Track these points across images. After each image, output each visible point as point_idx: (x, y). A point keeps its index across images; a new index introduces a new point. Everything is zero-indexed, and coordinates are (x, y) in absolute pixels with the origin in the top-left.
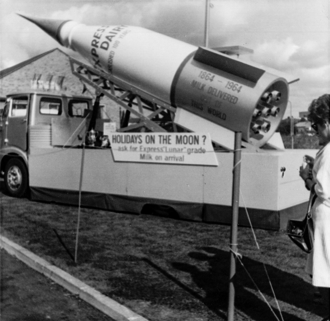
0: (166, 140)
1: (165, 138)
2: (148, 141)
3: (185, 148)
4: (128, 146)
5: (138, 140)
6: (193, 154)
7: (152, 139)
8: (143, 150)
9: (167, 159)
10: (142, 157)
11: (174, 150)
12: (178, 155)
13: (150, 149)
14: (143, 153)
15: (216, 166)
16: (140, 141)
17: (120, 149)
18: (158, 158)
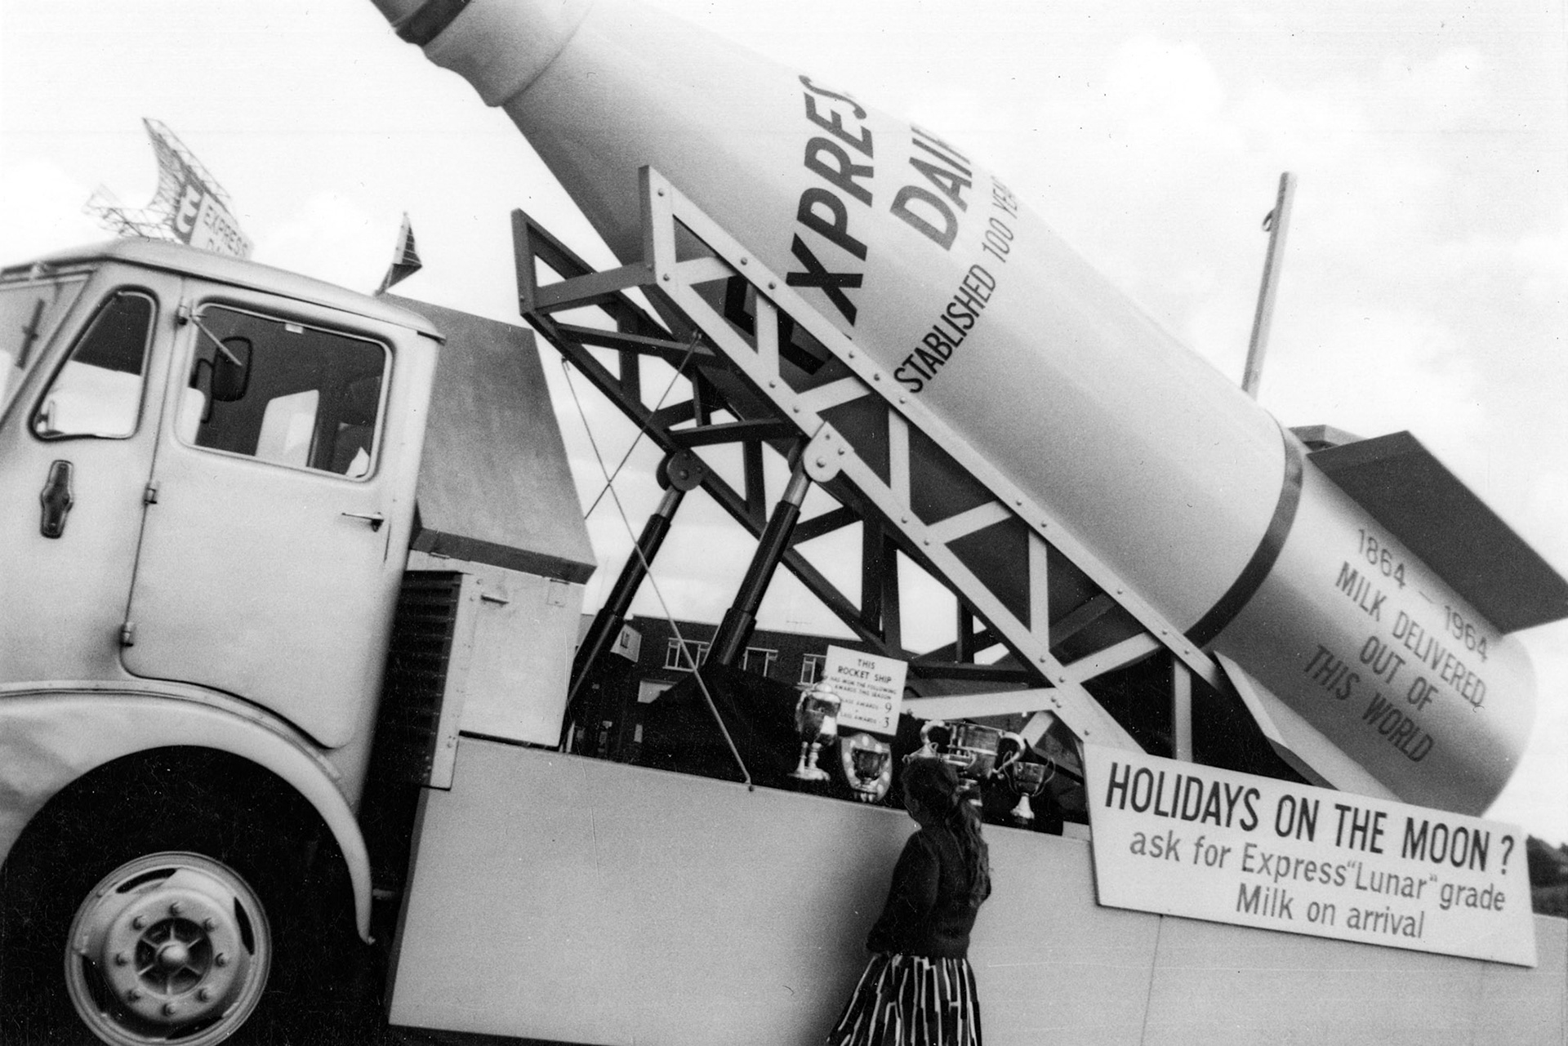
0: (1364, 829)
1: (1361, 822)
2: (1284, 827)
3: (1434, 879)
4: (1186, 832)
5: (1240, 811)
6: (1459, 910)
7: (1307, 820)
8: (1255, 863)
9: (1357, 919)
10: (1249, 899)
11: (1389, 882)
12: (1402, 907)
13: (1289, 866)
14: (1252, 881)
15: (1527, 968)
16: (1249, 821)
17: (1138, 846)
18: (1317, 911)
